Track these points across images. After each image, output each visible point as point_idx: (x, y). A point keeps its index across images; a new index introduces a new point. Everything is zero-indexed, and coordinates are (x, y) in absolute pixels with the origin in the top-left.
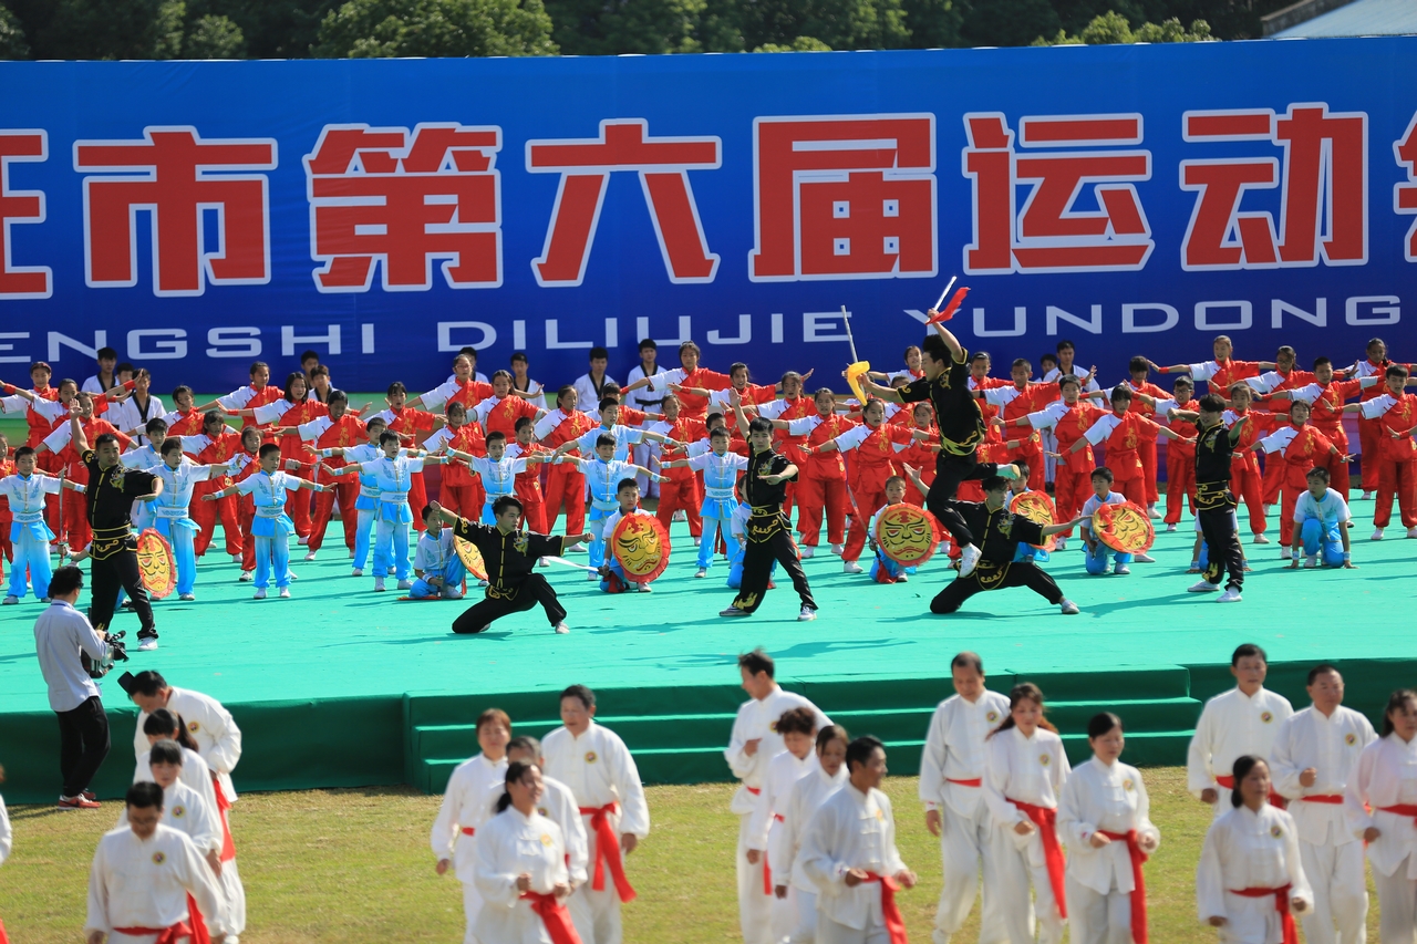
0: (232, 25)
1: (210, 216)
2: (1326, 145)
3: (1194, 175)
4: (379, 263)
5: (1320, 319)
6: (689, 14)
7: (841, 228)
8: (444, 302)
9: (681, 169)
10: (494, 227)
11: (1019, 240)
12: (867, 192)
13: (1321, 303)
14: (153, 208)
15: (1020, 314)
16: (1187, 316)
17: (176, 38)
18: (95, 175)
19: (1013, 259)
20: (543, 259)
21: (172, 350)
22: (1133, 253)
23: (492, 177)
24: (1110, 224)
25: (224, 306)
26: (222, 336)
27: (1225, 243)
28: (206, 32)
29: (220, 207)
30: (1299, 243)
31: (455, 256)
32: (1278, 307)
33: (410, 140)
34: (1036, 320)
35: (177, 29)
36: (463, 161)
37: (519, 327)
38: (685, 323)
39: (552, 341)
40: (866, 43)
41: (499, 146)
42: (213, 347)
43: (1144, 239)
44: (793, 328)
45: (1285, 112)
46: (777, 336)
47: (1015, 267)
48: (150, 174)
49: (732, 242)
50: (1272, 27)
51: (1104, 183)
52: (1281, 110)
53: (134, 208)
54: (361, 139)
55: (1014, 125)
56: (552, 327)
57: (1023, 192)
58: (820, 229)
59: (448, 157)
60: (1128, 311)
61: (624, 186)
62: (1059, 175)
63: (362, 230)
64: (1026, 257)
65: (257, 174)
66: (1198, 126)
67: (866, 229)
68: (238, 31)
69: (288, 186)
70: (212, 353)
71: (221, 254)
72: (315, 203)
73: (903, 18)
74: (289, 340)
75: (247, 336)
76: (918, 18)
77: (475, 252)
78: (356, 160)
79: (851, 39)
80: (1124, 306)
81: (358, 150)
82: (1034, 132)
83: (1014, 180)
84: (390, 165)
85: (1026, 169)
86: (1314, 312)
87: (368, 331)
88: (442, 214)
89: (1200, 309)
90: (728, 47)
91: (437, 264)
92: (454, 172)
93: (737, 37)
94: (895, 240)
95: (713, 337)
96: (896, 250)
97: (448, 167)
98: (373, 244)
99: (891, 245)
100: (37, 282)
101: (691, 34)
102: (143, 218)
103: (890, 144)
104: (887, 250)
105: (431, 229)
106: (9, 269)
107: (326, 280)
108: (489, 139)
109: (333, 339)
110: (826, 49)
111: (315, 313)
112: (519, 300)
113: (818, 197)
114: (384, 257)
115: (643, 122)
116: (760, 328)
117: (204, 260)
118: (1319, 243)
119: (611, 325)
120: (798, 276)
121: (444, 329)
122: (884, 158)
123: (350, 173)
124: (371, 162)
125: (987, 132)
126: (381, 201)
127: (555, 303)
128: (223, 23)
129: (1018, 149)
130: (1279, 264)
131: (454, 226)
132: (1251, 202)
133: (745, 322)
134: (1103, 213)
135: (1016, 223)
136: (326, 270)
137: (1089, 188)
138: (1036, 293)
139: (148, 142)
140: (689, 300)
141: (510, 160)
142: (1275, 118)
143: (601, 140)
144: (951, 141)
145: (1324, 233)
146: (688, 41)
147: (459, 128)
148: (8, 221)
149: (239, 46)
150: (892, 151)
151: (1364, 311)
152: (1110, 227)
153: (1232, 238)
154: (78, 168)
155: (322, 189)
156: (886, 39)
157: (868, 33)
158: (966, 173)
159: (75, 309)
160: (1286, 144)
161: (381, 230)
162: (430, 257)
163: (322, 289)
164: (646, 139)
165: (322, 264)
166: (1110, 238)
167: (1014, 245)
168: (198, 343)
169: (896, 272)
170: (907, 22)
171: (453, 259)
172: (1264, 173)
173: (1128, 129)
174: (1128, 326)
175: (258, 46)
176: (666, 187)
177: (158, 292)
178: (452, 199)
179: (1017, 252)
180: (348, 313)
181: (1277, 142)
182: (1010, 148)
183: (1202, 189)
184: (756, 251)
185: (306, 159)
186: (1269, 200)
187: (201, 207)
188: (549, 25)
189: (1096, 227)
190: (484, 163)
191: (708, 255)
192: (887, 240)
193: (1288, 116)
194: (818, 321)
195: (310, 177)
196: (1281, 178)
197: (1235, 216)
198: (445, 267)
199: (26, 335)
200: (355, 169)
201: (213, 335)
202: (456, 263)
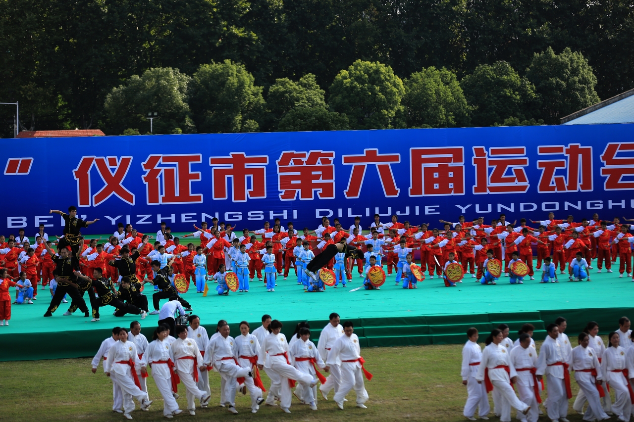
0: (256, 122)
1: (249, 178)
2: (580, 156)
3: (541, 165)
4: (298, 192)
5: (579, 207)
6: (390, 117)
7: (436, 180)
8: (318, 203)
9: (388, 163)
10: (333, 181)
11: (489, 184)
12: (444, 170)
13: (579, 203)
14: (232, 176)
15: (490, 206)
16: (539, 207)
17: (239, 126)
18: (215, 167)
19: (487, 189)
20: (347, 190)
21: (238, 218)
22: (523, 188)
23: (332, 166)
24: (516, 179)
25: (253, 205)
26: (252, 214)
27: (551, 185)
28: (248, 124)
29: (252, 176)
30: (573, 185)
31: (321, 189)
32: (567, 204)
33: (308, 155)
34: (494, 208)
35: (239, 123)
36: (323, 161)
37: (340, 211)
38: (390, 209)
39: (350, 215)
40: (443, 126)
41: (334, 157)
42: (249, 217)
43: (526, 184)
44: (422, 210)
45: (567, 146)
46: (417, 213)
47: (488, 192)
48: (231, 166)
49: (404, 186)
50: (563, 121)
51: (515, 167)
52: (566, 146)
53: (226, 176)
54: (293, 155)
55: (487, 150)
56: (350, 210)
57: (490, 170)
58: (430, 181)
59: (319, 160)
60: (522, 205)
61: (371, 168)
62: (501, 165)
63: (293, 182)
64: (491, 189)
65: (262, 166)
66: (542, 150)
67: (444, 181)
68: (257, 124)
69: (271, 169)
70: (249, 219)
71: (252, 190)
72: (280, 174)
73: (454, 118)
74: (272, 215)
75: (259, 214)
76: (458, 118)
77: (327, 188)
78: (292, 161)
79: (438, 125)
80: (521, 204)
81: (292, 158)
82: (493, 152)
83: (488, 166)
84: (302, 163)
85: (491, 163)
86: (577, 205)
87: (295, 212)
88: (317, 177)
89: (543, 204)
90: (402, 127)
91: (315, 192)
92: (321, 165)
93: (404, 125)
94: (452, 184)
95: (398, 213)
96: (452, 187)
97: (319, 163)
98: (297, 186)
99: (451, 186)
100: (199, 198)
101: (391, 124)
102: (229, 179)
103: (451, 155)
104: (450, 187)
105: (314, 181)
106: (191, 195)
107: (283, 197)
108: (331, 155)
109: (285, 214)
110: (431, 128)
111: (279, 206)
112: (340, 202)
113: (429, 171)
114: (300, 190)
115: (377, 150)
116: (412, 211)
117: (247, 191)
118: (579, 185)
119: (368, 210)
120: (423, 195)
121: (318, 211)
122: (449, 160)
123: (290, 165)
124: (296, 162)
125: (480, 152)
126: (299, 173)
127: (351, 203)
128: (253, 122)
129: (489, 157)
130: (567, 191)
131: (321, 181)
132: (558, 173)
133: (408, 208)
134: (514, 176)
135: (488, 179)
136: (283, 194)
137: (510, 168)
138: (495, 200)
139: (231, 157)
140: (391, 202)
141: (337, 161)
142: (565, 148)
143: (364, 155)
144: (469, 155)
145: (580, 182)
146: (390, 125)
147: (322, 152)
148: (190, 181)
149: (257, 128)
150: (451, 158)
151: (592, 205)
152: (516, 180)
153: (553, 183)
154: (211, 165)
155: (282, 170)
156: (449, 125)
157: (443, 123)
158: (473, 164)
159: (210, 206)
160: (568, 155)
161: (299, 182)
162: (313, 190)
163: (281, 200)
164: (378, 154)
165: (282, 192)
166: (517, 183)
167: (488, 186)
168: (245, 216)
169: (452, 194)
170: (455, 120)
171: (320, 190)
172: (562, 164)
173: (521, 151)
174: (522, 210)
175: (263, 128)
176: (384, 169)
177: (234, 201)
178: (320, 173)
179: (489, 187)
180: (289, 206)
181: (566, 155)
182: (486, 157)
183: (544, 169)
184: (411, 187)
185: (277, 161)
186: (563, 172)
187: (246, 176)
188: (348, 121)
189: (512, 180)
190: (329, 162)
191: (397, 189)
192: (450, 184)
193: (569, 147)
194: (429, 208)
195: (278, 166)
196: (567, 166)
197: (554, 177)
198: (318, 193)
199: (195, 214)
200: (291, 164)
201: (250, 214)
202: (321, 192)
